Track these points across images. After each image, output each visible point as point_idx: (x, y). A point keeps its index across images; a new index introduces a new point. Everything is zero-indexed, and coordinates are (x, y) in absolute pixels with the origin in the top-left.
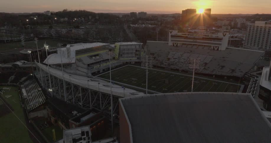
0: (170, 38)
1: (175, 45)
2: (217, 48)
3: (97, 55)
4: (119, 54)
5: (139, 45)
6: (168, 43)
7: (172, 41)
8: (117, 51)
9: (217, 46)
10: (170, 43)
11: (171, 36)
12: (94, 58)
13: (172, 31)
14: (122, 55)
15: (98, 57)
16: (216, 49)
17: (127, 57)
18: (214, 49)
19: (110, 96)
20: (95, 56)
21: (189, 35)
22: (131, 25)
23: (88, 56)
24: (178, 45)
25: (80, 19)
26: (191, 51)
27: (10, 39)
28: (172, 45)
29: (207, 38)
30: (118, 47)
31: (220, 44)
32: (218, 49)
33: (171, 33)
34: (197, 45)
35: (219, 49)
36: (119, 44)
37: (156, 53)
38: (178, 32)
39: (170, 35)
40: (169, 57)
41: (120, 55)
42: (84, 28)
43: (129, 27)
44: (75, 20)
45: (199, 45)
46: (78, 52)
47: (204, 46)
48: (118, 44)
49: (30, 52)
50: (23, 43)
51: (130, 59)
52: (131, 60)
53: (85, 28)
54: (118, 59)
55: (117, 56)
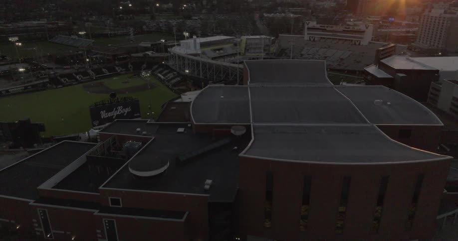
0: (306, 32)
1: (312, 39)
2: (359, 42)
3: (221, 49)
4: (245, 49)
5: (269, 39)
6: (304, 37)
7: (308, 34)
8: (243, 46)
9: (357, 40)
10: (306, 37)
11: (308, 28)
12: (217, 52)
13: (309, 23)
14: (248, 50)
15: (222, 51)
16: (357, 43)
17: (254, 53)
18: (355, 44)
19: (236, 70)
20: (219, 50)
21: (327, 27)
22: (264, 14)
23: (211, 50)
24: (316, 39)
25: (190, 5)
26: (329, 47)
27: (113, 32)
28: (309, 39)
29: (348, 31)
30: (244, 41)
31: (361, 38)
32: (359, 44)
33: (308, 24)
34: (336, 39)
35: (361, 44)
36: (246, 37)
37: (288, 48)
38: (317, 24)
39: (306, 27)
40: (302, 53)
41: (247, 50)
42: (197, 18)
43: (261, 17)
44: (184, 7)
45: (339, 39)
46: (203, 45)
47: (346, 40)
48: (244, 38)
49: (164, 41)
50: (132, 37)
51: (257, 54)
52: (258, 56)
53: (199, 19)
54: (244, 54)
55: (243, 51)
